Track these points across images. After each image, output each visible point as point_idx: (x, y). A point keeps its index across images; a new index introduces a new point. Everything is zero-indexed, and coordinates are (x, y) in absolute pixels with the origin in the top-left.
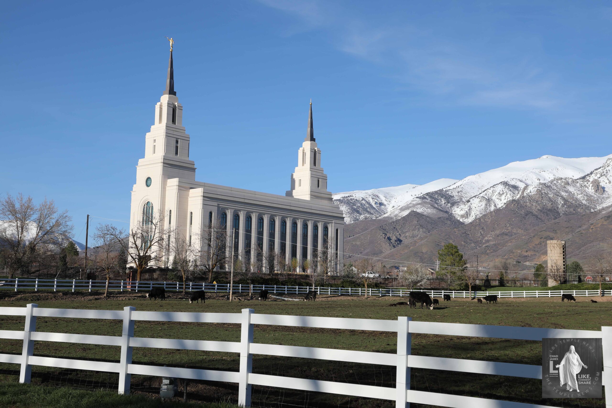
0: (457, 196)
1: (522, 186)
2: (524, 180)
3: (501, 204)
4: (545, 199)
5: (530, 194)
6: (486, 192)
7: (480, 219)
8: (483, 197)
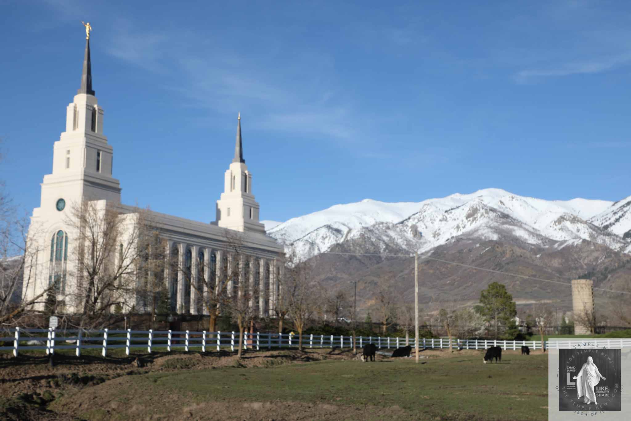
0: (280, 239)
1: (345, 230)
2: (346, 223)
3: (324, 247)
4: (368, 243)
5: (354, 238)
6: (309, 235)
7: (305, 263)
8: (307, 240)
